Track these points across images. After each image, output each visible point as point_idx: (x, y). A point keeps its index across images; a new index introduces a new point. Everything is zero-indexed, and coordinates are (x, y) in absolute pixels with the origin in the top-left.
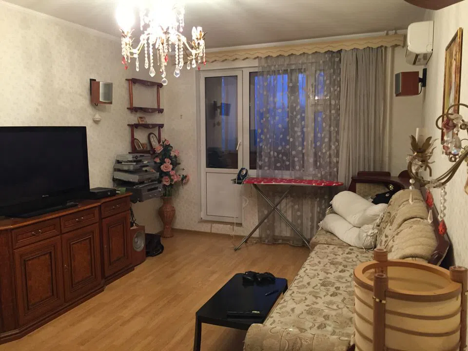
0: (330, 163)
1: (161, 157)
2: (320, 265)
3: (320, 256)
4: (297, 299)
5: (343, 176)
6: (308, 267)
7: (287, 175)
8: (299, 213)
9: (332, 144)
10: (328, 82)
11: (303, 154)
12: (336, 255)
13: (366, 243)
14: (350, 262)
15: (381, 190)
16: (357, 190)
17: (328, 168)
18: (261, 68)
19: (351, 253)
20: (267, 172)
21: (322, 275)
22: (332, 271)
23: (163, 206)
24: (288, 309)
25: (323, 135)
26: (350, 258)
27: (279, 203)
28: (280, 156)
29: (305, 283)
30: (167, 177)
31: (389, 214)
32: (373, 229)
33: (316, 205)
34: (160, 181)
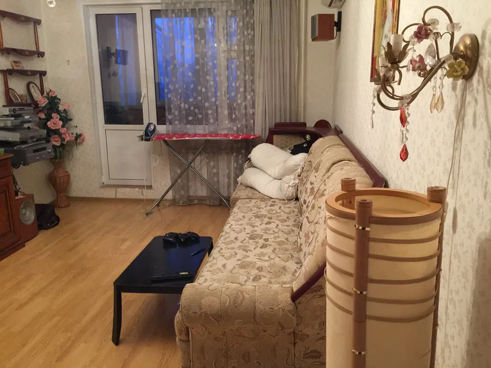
0: (246, 114)
1: (46, 112)
2: (245, 220)
3: (243, 211)
4: (227, 255)
5: (260, 128)
6: (233, 223)
7: (200, 129)
8: (215, 171)
9: (247, 94)
10: (241, 24)
11: (217, 106)
12: (260, 208)
13: (287, 194)
14: (275, 214)
15: (298, 141)
16: (274, 142)
17: (244, 120)
18: (164, 5)
19: (274, 205)
20: (178, 127)
21: (249, 229)
22: (258, 224)
23: (54, 171)
24: (219, 265)
25: (237, 85)
26: (273, 210)
27: (193, 160)
28: (192, 108)
29: (232, 238)
30: (56, 136)
31: (310, 163)
32: (294, 179)
33: (232, 161)
34: (48, 141)
